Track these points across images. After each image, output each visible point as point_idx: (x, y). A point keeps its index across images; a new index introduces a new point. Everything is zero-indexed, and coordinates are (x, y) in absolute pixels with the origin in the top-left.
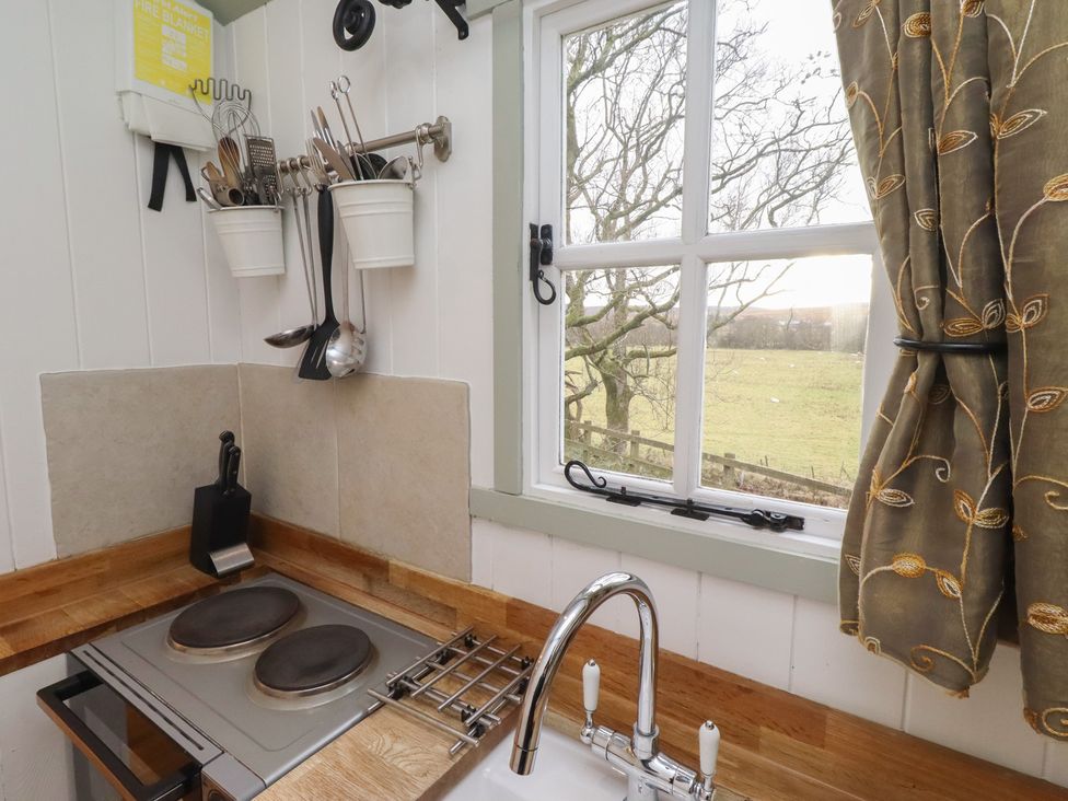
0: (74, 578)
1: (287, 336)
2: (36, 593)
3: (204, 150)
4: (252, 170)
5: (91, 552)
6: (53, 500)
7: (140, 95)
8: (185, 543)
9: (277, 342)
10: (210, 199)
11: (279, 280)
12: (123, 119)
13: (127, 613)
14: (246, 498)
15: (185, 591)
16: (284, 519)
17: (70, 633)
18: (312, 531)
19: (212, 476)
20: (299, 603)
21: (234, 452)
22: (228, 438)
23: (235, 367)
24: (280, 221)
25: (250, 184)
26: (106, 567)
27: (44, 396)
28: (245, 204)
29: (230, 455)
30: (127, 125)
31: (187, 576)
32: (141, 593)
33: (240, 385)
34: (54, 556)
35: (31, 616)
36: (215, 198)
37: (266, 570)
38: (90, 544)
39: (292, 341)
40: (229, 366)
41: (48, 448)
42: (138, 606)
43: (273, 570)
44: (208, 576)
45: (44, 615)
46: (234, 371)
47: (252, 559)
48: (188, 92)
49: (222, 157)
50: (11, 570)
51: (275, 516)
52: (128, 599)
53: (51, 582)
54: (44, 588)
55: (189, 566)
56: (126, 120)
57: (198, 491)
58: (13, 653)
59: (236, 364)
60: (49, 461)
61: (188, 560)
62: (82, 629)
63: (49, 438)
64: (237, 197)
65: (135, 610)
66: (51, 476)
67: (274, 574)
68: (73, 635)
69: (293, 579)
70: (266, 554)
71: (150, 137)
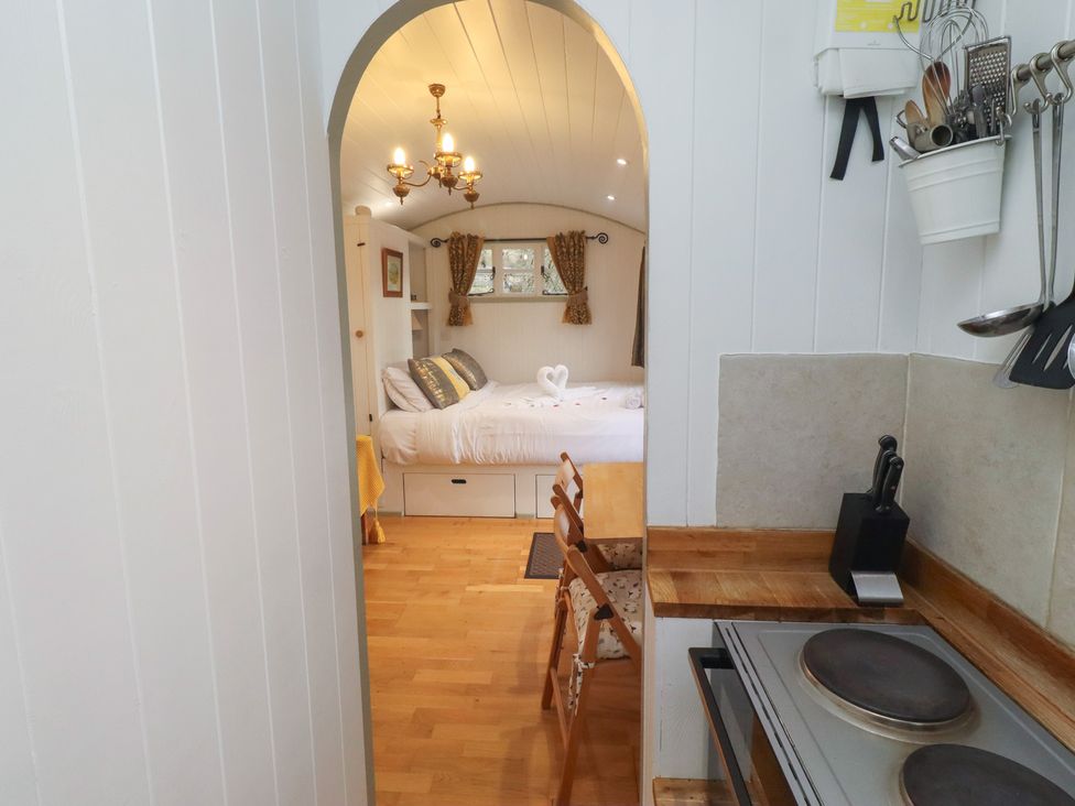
0: (726, 549)
1: (995, 321)
2: (699, 552)
3: (902, 92)
4: (970, 92)
5: (743, 530)
6: (718, 473)
7: (837, 49)
8: (826, 548)
9: (976, 328)
10: (905, 147)
11: (986, 244)
12: (817, 85)
13: (766, 604)
14: (903, 522)
15: (821, 606)
16: (951, 562)
17: (719, 603)
18: (994, 596)
19: (864, 483)
20: (969, 697)
21: (895, 464)
22: (889, 444)
23: (906, 357)
24: (1002, 157)
25: (965, 113)
26: (753, 547)
27: (722, 375)
28: (954, 143)
29: (889, 466)
30: (820, 90)
31: (824, 587)
32: (779, 588)
33: (909, 381)
34: (714, 523)
35: (693, 571)
36: (912, 144)
37: (916, 619)
38: (742, 522)
39: (1004, 326)
40: (898, 355)
41: (720, 424)
42: (776, 601)
43: (928, 624)
44: (847, 596)
45: (703, 574)
46: (901, 364)
47: (901, 597)
48: (892, 26)
49: (927, 91)
50: (684, 525)
51: (935, 550)
52: (767, 588)
53: (710, 546)
54: (705, 550)
55: (827, 574)
56: (820, 85)
57: (847, 497)
58: (677, 602)
59: (907, 354)
60: (720, 436)
61: (826, 566)
62: (726, 603)
63: (721, 415)
64: (941, 137)
65: (772, 605)
66: (719, 449)
67: (928, 628)
68: (721, 606)
69: (957, 650)
70: (922, 598)
71: (842, 96)
